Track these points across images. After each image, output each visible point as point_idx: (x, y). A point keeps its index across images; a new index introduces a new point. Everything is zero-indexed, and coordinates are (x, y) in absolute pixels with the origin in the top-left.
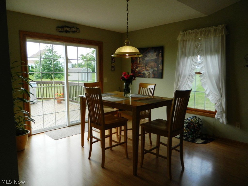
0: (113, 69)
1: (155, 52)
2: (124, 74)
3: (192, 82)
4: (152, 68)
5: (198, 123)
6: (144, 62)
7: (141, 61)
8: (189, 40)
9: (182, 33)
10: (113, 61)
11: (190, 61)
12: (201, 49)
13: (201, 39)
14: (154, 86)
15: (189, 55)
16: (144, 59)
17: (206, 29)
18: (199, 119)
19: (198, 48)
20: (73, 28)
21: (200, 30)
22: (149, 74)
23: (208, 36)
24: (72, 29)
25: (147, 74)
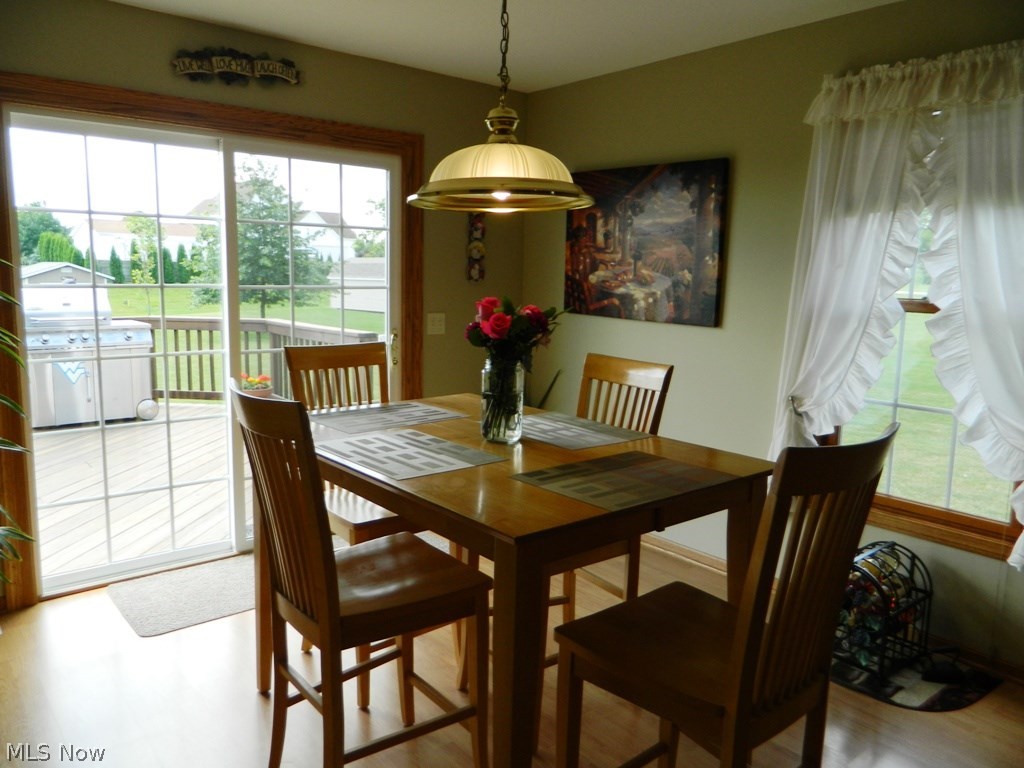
0: (475, 273)
1: (686, 186)
2: (484, 307)
3: (881, 356)
4: (668, 272)
5: (909, 581)
6: (629, 237)
7: (614, 237)
8: (874, 122)
9: (836, 85)
10: (477, 234)
11: (877, 241)
12: (940, 174)
13: (946, 116)
14: (661, 374)
15: (872, 203)
16: (631, 224)
17: (976, 53)
18: (914, 557)
19: (923, 166)
20: (266, 63)
21: (943, 61)
22: (651, 300)
23: (987, 93)
24: (258, 64)
25: (642, 303)
